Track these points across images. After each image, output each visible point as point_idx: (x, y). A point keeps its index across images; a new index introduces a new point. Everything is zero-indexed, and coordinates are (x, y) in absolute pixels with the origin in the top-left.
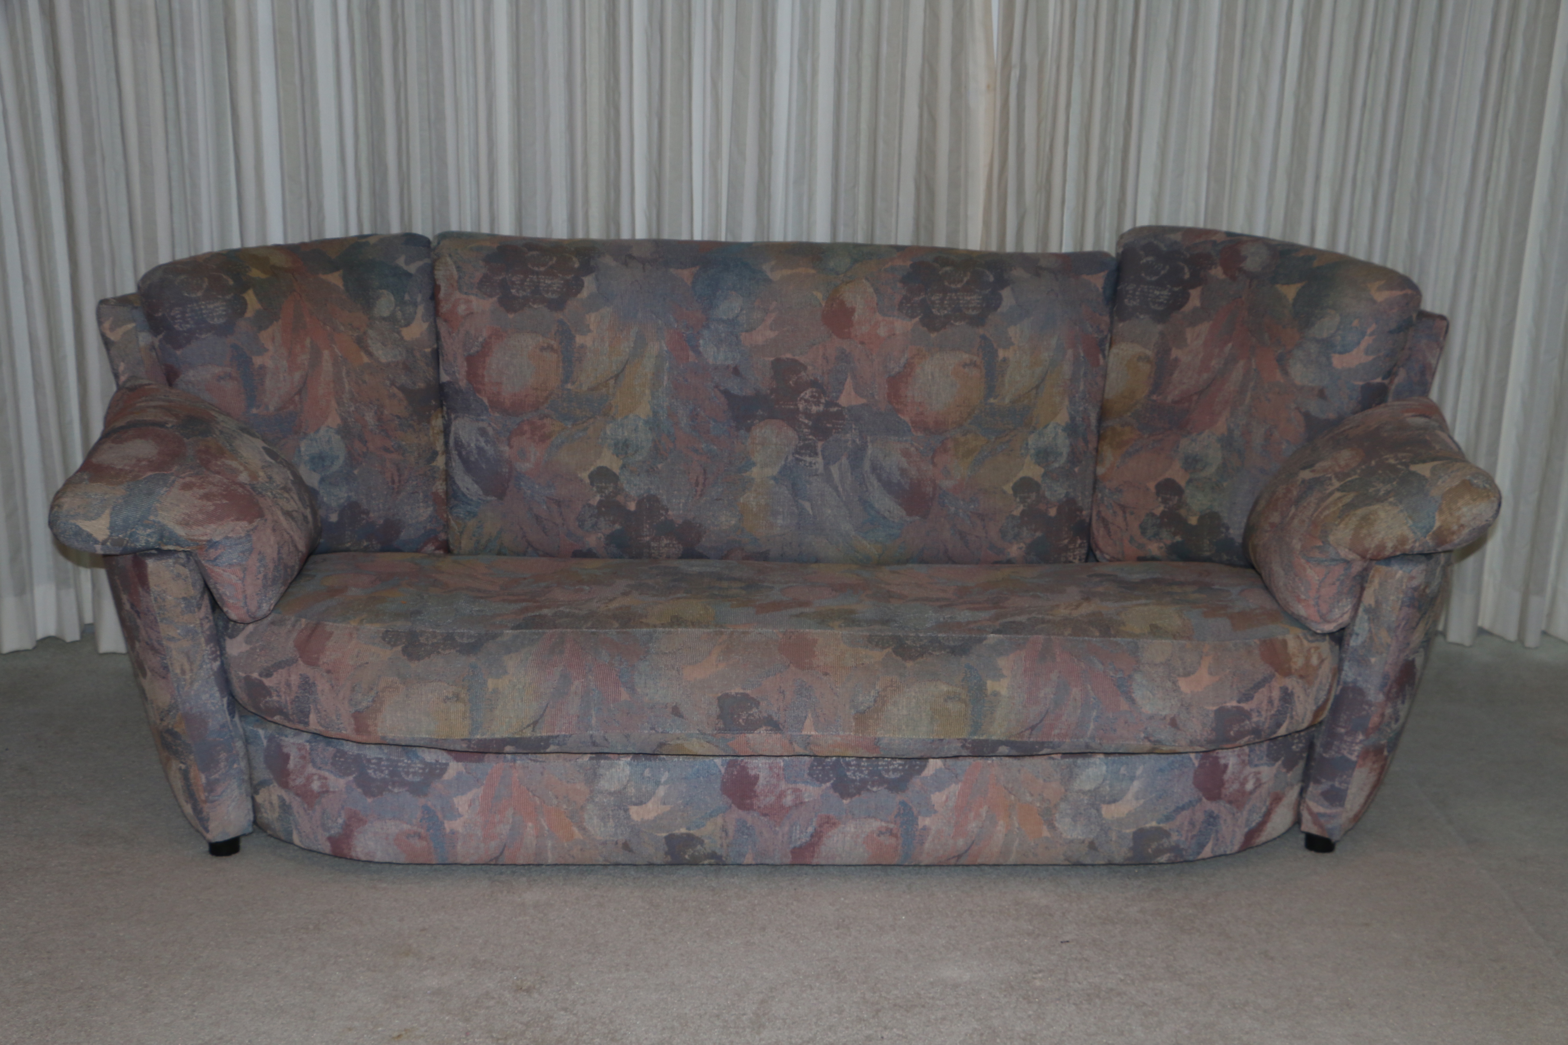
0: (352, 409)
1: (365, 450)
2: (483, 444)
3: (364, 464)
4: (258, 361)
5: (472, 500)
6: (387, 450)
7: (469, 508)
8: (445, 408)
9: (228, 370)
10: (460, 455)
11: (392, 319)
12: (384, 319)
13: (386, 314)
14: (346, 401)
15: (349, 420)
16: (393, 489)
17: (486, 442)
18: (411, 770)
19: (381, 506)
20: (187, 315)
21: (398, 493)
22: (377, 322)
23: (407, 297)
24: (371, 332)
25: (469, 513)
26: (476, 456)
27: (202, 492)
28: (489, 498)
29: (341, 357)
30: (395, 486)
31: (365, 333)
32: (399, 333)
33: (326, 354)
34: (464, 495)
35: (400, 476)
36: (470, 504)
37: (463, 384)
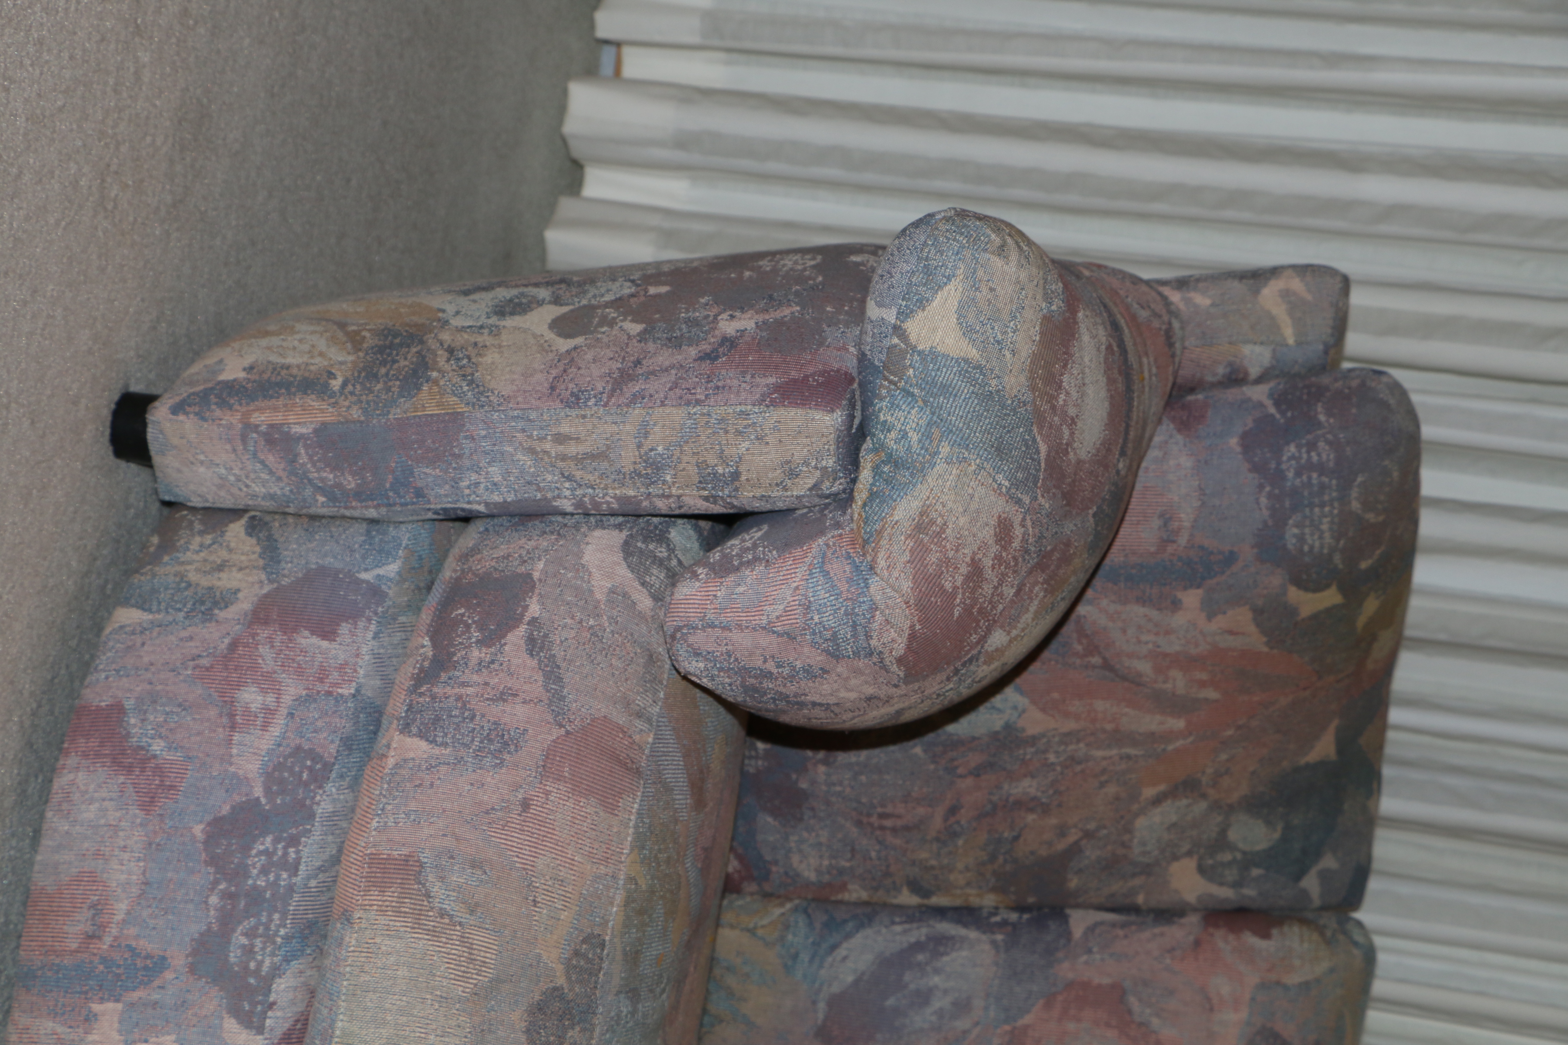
0: (1052, 758)
1: (960, 771)
2: (937, 1004)
3: (932, 767)
4: (1191, 598)
5: (821, 966)
6: (953, 810)
7: (805, 957)
8: (1014, 916)
9: (1183, 540)
10: (918, 947)
11: (1221, 843)
12: (1223, 832)
13: (1233, 835)
14: (1072, 747)
15: (1031, 750)
16: (869, 815)
17: (940, 1013)
18: (258, 942)
19: (838, 789)
20: (1315, 475)
21: (859, 823)
22: (1219, 819)
23: (1256, 872)
24: (1203, 805)
25: (795, 957)
26: (912, 987)
27: (988, 562)
28: (822, 1006)
29: (1164, 750)
30: (874, 820)
31: (1204, 796)
32: (1189, 854)
33: (1179, 724)
34: (834, 947)
35: (894, 830)
36: (811, 961)
37: (1066, 970)
